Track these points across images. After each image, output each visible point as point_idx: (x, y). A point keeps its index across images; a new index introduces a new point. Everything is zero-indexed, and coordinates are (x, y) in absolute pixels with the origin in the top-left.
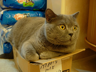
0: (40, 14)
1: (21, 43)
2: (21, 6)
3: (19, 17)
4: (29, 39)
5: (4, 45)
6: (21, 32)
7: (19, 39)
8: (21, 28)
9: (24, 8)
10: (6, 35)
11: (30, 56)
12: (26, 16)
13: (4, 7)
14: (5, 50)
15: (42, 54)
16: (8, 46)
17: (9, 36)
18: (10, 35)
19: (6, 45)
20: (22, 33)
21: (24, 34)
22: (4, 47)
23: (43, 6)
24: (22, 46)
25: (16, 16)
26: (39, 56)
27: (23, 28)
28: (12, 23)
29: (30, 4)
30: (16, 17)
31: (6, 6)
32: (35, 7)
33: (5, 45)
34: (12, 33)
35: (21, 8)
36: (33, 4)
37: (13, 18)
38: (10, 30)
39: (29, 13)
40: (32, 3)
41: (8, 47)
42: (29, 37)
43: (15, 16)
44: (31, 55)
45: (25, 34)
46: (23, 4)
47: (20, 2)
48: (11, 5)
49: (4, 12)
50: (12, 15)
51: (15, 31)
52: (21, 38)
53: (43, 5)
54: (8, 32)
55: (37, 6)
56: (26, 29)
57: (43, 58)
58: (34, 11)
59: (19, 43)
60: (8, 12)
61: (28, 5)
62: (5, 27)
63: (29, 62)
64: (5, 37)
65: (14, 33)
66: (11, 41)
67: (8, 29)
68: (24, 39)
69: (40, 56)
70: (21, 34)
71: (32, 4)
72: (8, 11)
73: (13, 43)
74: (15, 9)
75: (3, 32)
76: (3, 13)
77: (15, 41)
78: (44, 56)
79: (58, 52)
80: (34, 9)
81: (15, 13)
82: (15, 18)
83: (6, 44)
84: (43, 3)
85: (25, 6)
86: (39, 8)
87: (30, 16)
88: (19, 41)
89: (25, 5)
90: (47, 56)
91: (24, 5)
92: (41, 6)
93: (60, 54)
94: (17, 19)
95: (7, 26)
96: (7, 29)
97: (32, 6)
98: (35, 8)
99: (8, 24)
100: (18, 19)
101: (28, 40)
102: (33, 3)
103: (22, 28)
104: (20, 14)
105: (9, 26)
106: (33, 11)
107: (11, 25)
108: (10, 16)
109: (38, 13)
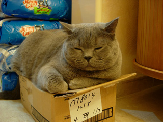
0: (60, 27)
1: (37, 69)
2: (31, 13)
3: (27, 31)
4: (50, 61)
5: (3, 78)
6: (35, 53)
8: (34, 46)
9: (36, 17)
10: (6, 60)
12: (38, 29)
13: (2, 15)
14: (5, 85)
15: (73, 82)
18: (16, 59)
19: (7, 78)
20: (37, 53)
21: (40, 55)
22: (4, 82)
23: (65, 14)
24: (37, 73)
25: (23, 29)
26: (68, 85)
28: (16, 40)
29: (45, 10)
30: (23, 31)
31: (6, 13)
32: (53, 15)
33: (5, 77)
34: (20, 55)
35: (31, 17)
36: (50, 11)
37: (18, 33)
38: (13, 52)
39: (43, 25)
40: (48, 9)
41: (9, 81)
42: (49, 58)
43: (21, 29)
44: (57, 83)
46: (33, 10)
47: (29, 6)
48: (14, 12)
49: (4, 23)
50: (17, 27)
51: (26, 50)
52: (36, 61)
53: (66, 11)
54: (11, 56)
55: (56, 13)
56: (43, 47)
57: (75, 87)
58: (51, 21)
59: (32, 70)
60: (9, 23)
61: (41, 12)
62: (6, 48)
63: (53, 95)
64: (6, 63)
65: (24, 55)
67: (10, 50)
68: (40, 62)
69: (70, 85)
70: (35, 55)
71: (48, 11)
72: (9, 21)
73: (22, 71)
74: (21, 19)
75: (3, 56)
76: (2, 25)
78: (76, 85)
79: (97, 79)
80: (51, 19)
81: (20, 26)
82: (22, 33)
84: (66, 8)
85: (37, 14)
86: (59, 17)
87: (45, 29)
88: (32, 66)
89: (38, 11)
90: (80, 85)
92: (62, 13)
93: (99, 81)
94: (25, 34)
95: (8, 45)
96: (8, 51)
97: (49, 14)
98: (52, 17)
100: (26, 34)
101: (48, 62)
102: (50, 9)
103: (36, 45)
104: (30, 26)
105: (10, 47)
106: (49, 22)
107: (14, 45)
108: (13, 29)
109: (57, 25)
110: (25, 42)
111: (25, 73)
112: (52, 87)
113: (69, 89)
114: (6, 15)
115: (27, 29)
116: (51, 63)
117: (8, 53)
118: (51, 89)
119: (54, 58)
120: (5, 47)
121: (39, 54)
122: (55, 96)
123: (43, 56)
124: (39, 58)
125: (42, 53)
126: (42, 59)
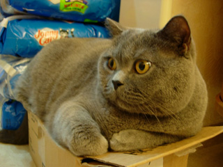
0: (99, 34)
1: (54, 104)
2: (55, 9)
3: (47, 37)
5: (4, 109)
6: (53, 76)
7: (49, 94)
8: (54, 64)
9: (62, 16)
10: (11, 81)
11: (85, 143)
12: (64, 35)
13: (10, 9)
16: (16, 111)
17: (19, 83)
18: (23, 83)
19: (11, 109)
20: (58, 76)
21: (62, 80)
22: (5, 114)
23: (108, 14)
24: (55, 112)
25: (40, 34)
26: (109, 143)
27: (60, 65)
28: (28, 51)
29: (77, 5)
30: (40, 37)
31: (15, 6)
32: (89, 15)
33: (8, 108)
34: (30, 76)
35: (54, 15)
36: (86, 7)
37: (33, 40)
38: (22, 69)
39: (73, 30)
40: (83, 5)
41: (14, 114)
42: (77, 87)
43: (37, 34)
45: (66, 79)
46: (59, 4)
48: (28, 5)
49: (11, 23)
50: (31, 30)
51: (39, 70)
52: (53, 90)
53: (110, 10)
54: (17, 75)
55: (94, 11)
56: (69, 66)
57: (120, 148)
58: (86, 24)
59: (47, 105)
60: (19, 23)
61: (71, 8)
62: (11, 62)
63: (79, 160)
64: (10, 86)
65: (36, 78)
66: (26, 99)
67: (18, 66)
68: (61, 93)
69: (112, 142)
71: (83, 7)
72: (19, 20)
73: (30, 105)
74: (39, 17)
75: (5, 74)
76: (8, 25)
77: (38, 99)
78: (124, 145)
80: (87, 20)
81: (36, 28)
82: (38, 40)
83: (10, 106)
85: (65, 10)
86: (99, 18)
87: (76, 35)
88: (47, 98)
89: (66, 6)
90: (130, 145)
91: (62, 7)
94: (42, 42)
95: (15, 58)
96: (15, 68)
97: (83, 12)
98: (88, 18)
99: (17, 55)
100: (45, 42)
102: (86, 3)
103: (57, 63)
105: (18, 60)
106: (82, 25)
107: (24, 58)
108: (24, 33)
109: (95, 30)
110: (40, 55)
111: (35, 108)
112: (78, 147)
113: (110, 150)
114: (16, 10)
115: (47, 35)
116: (79, 98)
117: (14, 71)
118: (76, 150)
119: (85, 88)
120: (11, 59)
121: (60, 78)
122: (83, 161)
123: (66, 82)
124: (59, 85)
125: (66, 77)
126: (65, 88)
